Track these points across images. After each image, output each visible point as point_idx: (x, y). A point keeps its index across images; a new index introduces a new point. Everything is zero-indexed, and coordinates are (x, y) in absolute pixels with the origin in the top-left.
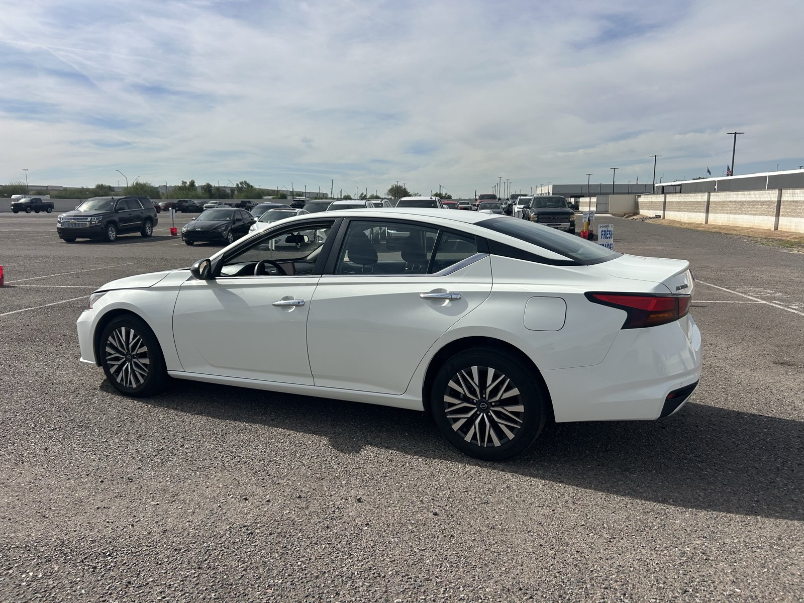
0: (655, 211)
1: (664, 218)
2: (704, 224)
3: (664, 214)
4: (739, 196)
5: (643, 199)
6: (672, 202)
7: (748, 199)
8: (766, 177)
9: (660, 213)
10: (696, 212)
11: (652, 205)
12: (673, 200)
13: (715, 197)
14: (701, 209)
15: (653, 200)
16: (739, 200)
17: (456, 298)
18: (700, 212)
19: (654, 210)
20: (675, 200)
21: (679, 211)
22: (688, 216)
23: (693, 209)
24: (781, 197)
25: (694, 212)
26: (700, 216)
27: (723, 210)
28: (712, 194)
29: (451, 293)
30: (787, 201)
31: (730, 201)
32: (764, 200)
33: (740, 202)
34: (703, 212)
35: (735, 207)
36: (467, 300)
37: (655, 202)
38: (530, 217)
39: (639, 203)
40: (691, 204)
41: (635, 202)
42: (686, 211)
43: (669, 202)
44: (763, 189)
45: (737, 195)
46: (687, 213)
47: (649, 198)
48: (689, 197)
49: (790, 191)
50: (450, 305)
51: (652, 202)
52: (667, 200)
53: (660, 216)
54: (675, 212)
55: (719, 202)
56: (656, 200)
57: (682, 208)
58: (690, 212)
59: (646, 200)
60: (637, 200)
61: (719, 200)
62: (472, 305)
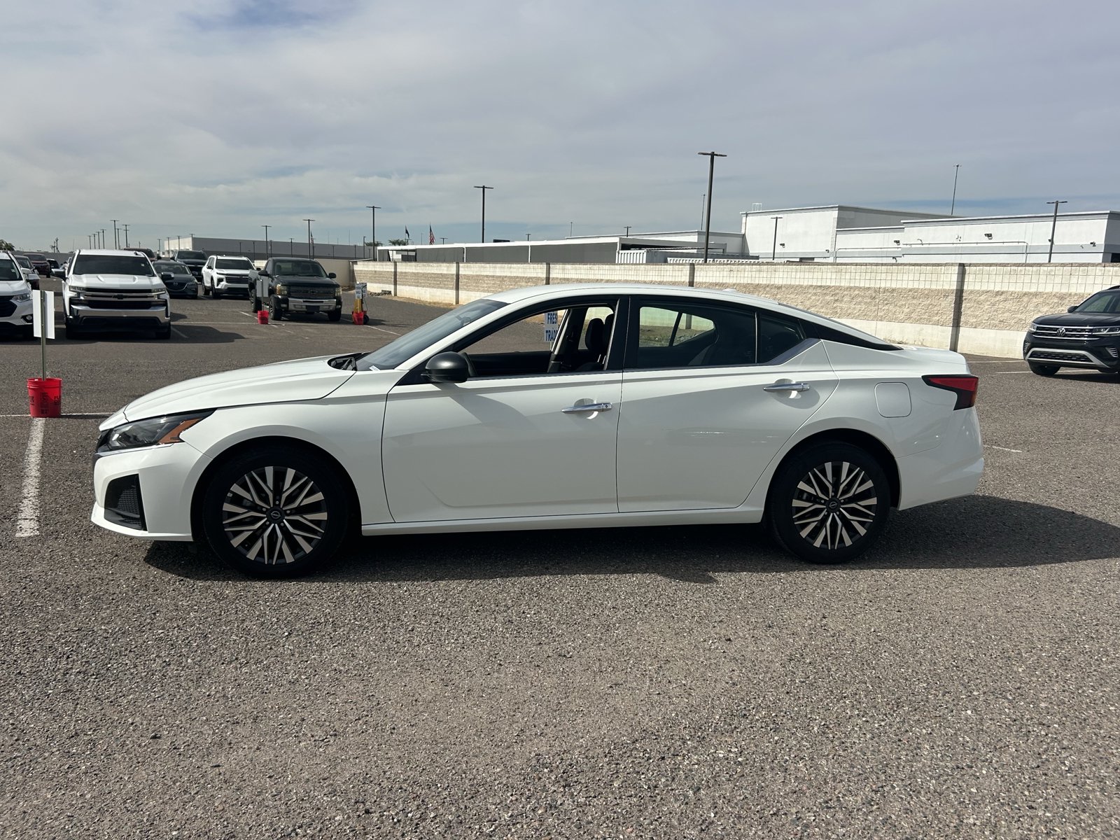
0: (381, 285)
1: (396, 295)
2: (454, 304)
3: (395, 289)
4: (497, 270)
5: (360, 267)
6: (405, 273)
7: (509, 274)
8: (528, 246)
9: (390, 288)
10: (441, 288)
11: (377, 277)
12: (407, 271)
13: (466, 269)
14: (447, 285)
15: (378, 269)
16: (498, 274)
17: (803, 388)
18: (447, 288)
19: (379, 283)
20: (411, 271)
21: (417, 286)
22: (430, 293)
23: (438, 284)
24: (549, 273)
25: (438, 288)
26: (447, 294)
27: (478, 286)
28: (461, 265)
29: (798, 384)
30: (557, 278)
31: (487, 276)
32: (529, 275)
33: (500, 277)
34: (452, 289)
35: (493, 284)
36: (817, 390)
37: (380, 273)
38: (276, 289)
39: (355, 272)
40: (434, 278)
41: (350, 270)
42: (427, 287)
43: (402, 273)
44: (525, 261)
45: (495, 267)
46: (429, 290)
47: (371, 266)
48: (430, 268)
49: (559, 266)
50: (800, 396)
51: (375, 271)
52: (398, 270)
53: (390, 292)
54: (412, 287)
55: (473, 276)
56: (382, 270)
57: (420, 281)
58: (433, 287)
59: (366, 269)
60: (351, 268)
61: (471, 273)
62: (823, 395)
